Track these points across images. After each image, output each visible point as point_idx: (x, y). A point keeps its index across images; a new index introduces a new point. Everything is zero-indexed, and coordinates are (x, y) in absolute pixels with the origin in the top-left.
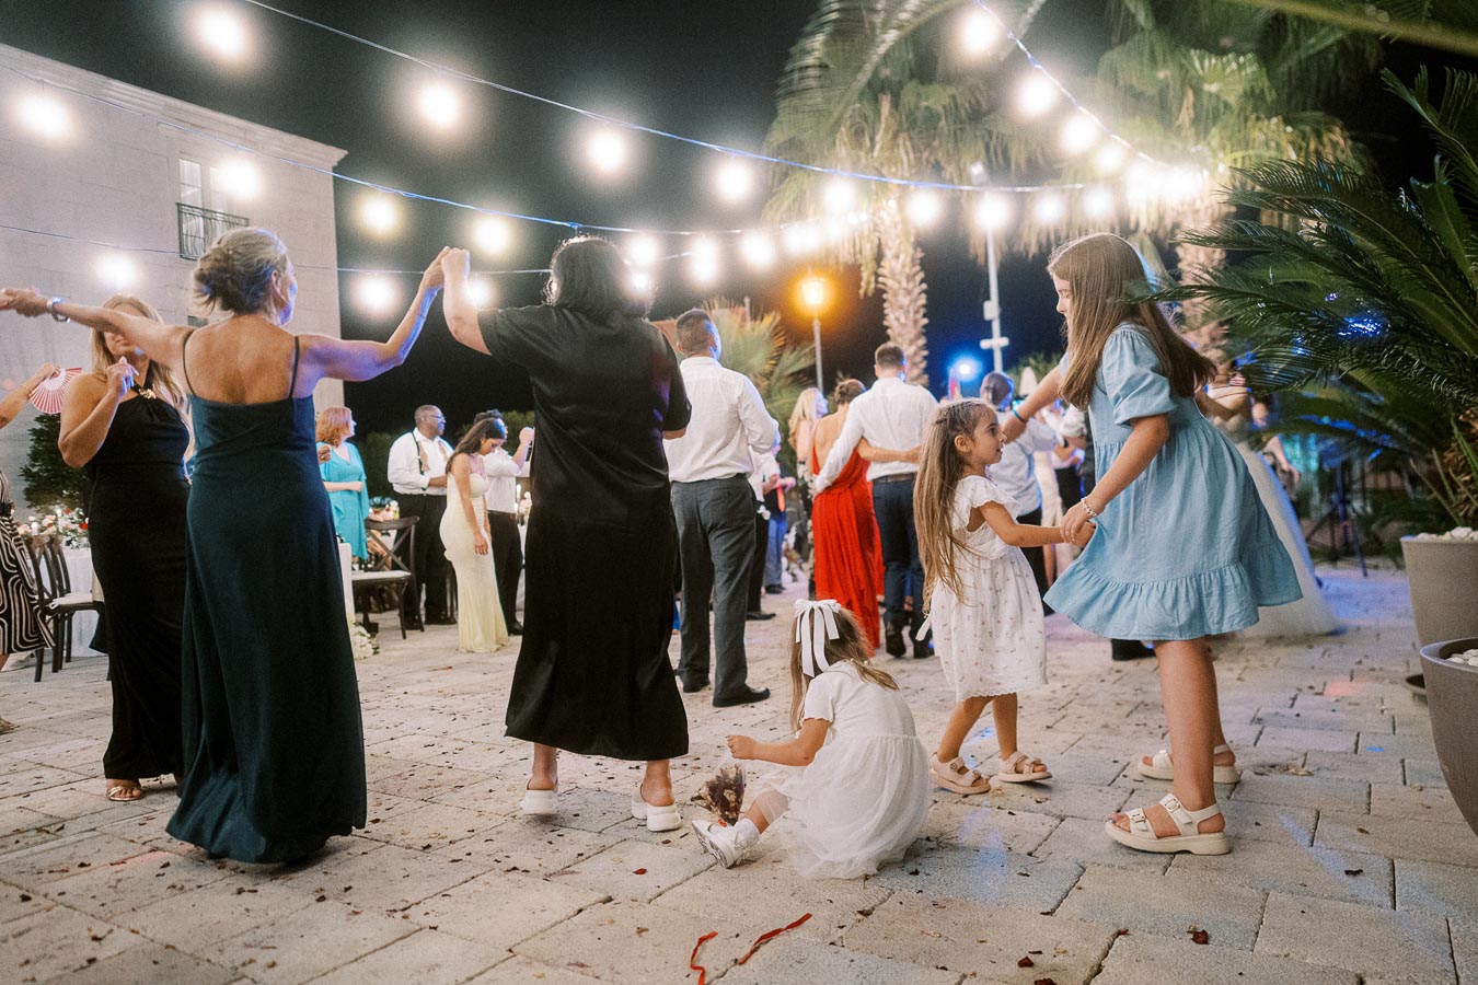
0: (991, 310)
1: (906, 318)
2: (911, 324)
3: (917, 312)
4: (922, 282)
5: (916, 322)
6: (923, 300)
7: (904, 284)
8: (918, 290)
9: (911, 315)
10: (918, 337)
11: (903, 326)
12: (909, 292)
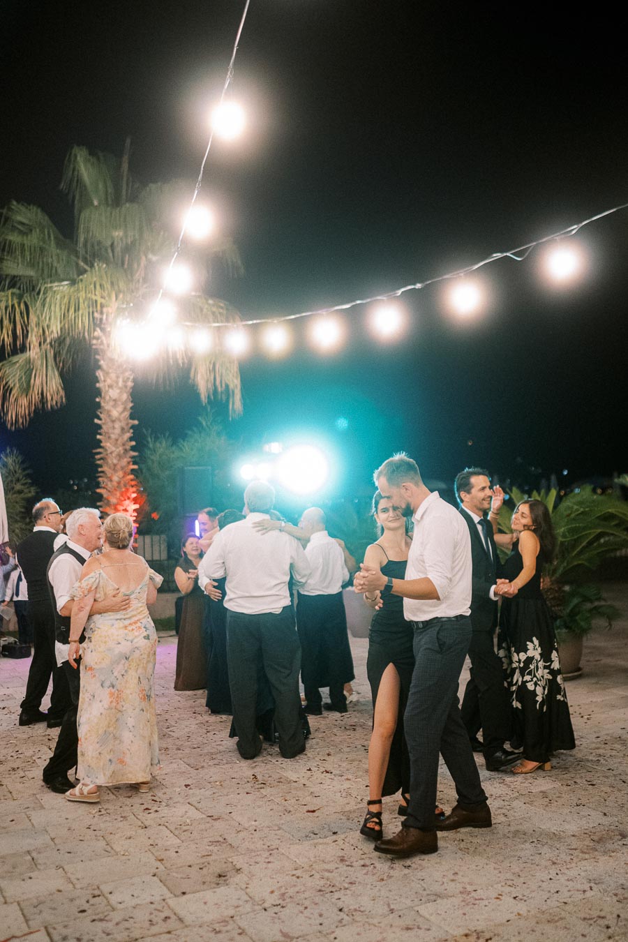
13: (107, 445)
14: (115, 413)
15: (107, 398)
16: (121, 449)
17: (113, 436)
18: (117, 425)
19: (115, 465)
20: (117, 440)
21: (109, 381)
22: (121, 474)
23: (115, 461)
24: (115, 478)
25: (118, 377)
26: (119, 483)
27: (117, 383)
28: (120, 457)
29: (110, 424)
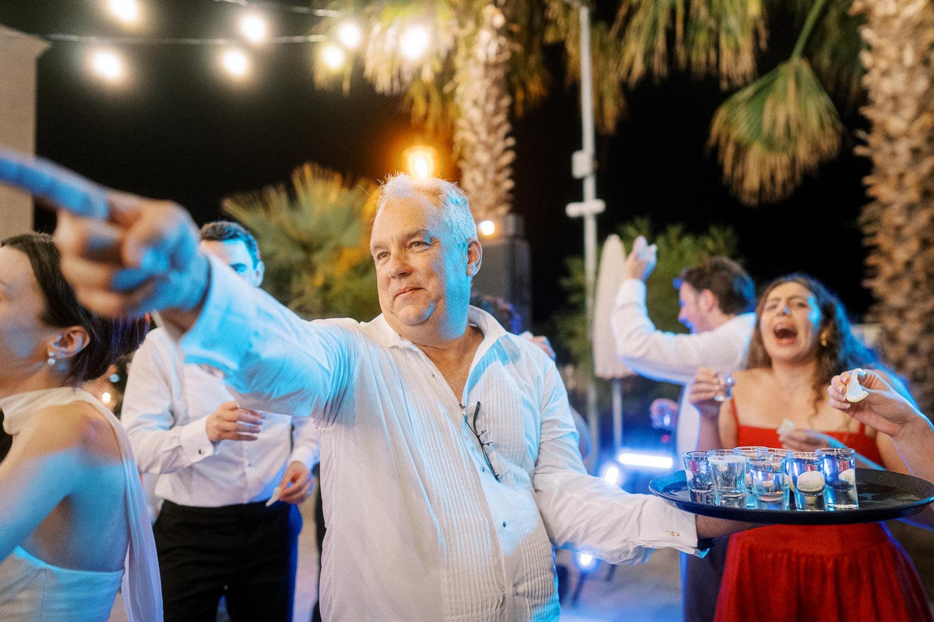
0: (583, 163)
1: (485, 179)
2: (489, 186)
3: (499, 171)
4: (507, 136)
5: (497, 184)
6: (508, 158)
7: (483, 136)
8: (500, 146)
9: (491, 176)
10: (499, 203)
11: (480, 188)
12: (489, 147)
13: (882, 190)
14: (896, 124)
15: (879, 100)
16: (913, 195)
17: (893, 171)
18: (903, 147)
19: (899, 228)
20: (901, 176)
21: (883, 64)
22: (914, 245)
23: (899, 220)
24: (901, 255)
25: (901, 49)
26: (909, 264)
27: (900, 60)
28: (911, 209)
29: (886, 148)
